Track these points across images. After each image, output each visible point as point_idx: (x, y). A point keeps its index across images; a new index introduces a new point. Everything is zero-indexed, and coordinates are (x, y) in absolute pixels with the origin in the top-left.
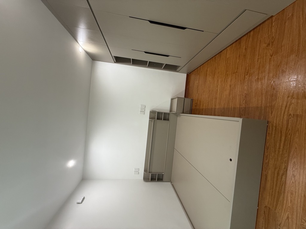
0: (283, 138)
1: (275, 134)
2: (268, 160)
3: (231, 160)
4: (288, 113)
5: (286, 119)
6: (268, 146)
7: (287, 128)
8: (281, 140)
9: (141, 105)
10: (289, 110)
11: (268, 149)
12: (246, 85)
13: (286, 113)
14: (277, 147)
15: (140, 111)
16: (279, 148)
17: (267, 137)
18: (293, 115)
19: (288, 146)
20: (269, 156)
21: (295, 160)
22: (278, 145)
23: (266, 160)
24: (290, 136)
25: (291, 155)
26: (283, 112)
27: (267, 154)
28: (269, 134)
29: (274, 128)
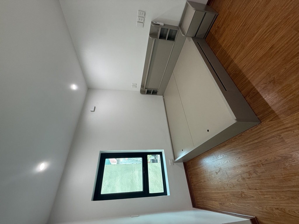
0: (256, 141)
1: (254, 134)
2: (234, 140)
3: (208, 131)
4: (281, 133)
5: (273, 135)
6: (242, 135)
7: (267, 139)
8: (253, 140)
9: (139, 11)
10: (283, 132)
11: (240, 136)
12: (286, 68)
13: (279, 132)
14: (247, 141)
15: (137, 21)
16: (247, 143)
17: (248, 130)
18: (282, 138)
19: (254, 147)
20: (237, 139)
21: (248, 155)
22: (248, 141)
23: (234, 139)
24: (261, 144)
25: (249, 151)
26: (278, 129)
27: (237, 137)
28: (252, 130)
29: (259, 131)
